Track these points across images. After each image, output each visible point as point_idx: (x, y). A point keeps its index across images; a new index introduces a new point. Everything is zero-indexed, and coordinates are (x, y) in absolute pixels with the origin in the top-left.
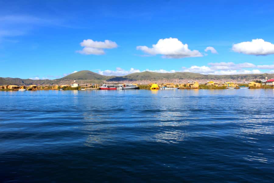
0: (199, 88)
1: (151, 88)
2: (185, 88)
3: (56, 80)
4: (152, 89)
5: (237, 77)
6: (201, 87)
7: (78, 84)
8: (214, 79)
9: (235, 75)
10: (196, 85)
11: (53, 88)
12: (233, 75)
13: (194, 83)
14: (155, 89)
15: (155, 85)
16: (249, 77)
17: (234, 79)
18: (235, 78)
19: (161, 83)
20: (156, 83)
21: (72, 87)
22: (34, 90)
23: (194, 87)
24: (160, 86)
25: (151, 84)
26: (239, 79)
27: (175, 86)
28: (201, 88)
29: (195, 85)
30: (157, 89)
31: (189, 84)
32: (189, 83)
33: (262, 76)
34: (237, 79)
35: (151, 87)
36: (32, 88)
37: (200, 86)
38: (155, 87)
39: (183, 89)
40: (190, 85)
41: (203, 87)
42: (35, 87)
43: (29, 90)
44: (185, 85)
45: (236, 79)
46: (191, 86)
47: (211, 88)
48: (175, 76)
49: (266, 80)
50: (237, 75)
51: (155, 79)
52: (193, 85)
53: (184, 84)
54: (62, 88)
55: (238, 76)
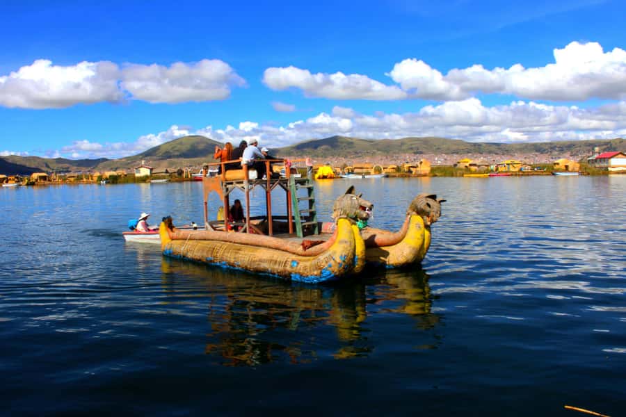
0: (431, 175)
1: (317, 176)
2: (397, 174)
3: (123, 160)
4: (319, 178)
5: (551, 148)
6: (435, 172)
7: (151, 170)
8: (497, 154)
9: (546, 144)
10: (425, 168)
11: (85, 180)
12: (541, 144)
13: (418, 163)
14: (324, 177)
15: (325, 170)
16: (578, 148)
17: (542, 153)
18: (545, 150)
19: (341, 164)
20: (328, 164)
21: (137, 175)
22: (41, 185)
23: (419, 172)
24: (339, 170)
25: (317, 167)
26: (556, 153)
27: (373, 170)
28: (435, 176)
29: (422, 169)
30: (331, 178)
31: (407, 165)
32: (407, 163)
33: (609, 145)
34: (551, 152)
35: (316, 173)
36: (37, 180)
37: (433, 170)
38: (325, 174)
39: (394, 176)
40: (410, 167)
41: (442, 172)
42: (44, 178)
43: (28, 185)
44: (398, 169)
45: (547, 153)
46: (412, 169)
47: (458, 175)
48: (404, 147)
49: (596, 156)
50: (551, 144)
51: (356, 153)
52: (418, 169)
53: (395, 166)
54: (107, 179)
55: (553, 146)
